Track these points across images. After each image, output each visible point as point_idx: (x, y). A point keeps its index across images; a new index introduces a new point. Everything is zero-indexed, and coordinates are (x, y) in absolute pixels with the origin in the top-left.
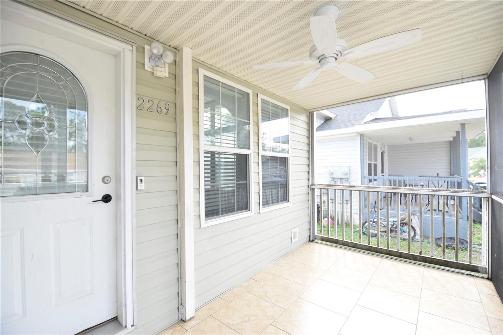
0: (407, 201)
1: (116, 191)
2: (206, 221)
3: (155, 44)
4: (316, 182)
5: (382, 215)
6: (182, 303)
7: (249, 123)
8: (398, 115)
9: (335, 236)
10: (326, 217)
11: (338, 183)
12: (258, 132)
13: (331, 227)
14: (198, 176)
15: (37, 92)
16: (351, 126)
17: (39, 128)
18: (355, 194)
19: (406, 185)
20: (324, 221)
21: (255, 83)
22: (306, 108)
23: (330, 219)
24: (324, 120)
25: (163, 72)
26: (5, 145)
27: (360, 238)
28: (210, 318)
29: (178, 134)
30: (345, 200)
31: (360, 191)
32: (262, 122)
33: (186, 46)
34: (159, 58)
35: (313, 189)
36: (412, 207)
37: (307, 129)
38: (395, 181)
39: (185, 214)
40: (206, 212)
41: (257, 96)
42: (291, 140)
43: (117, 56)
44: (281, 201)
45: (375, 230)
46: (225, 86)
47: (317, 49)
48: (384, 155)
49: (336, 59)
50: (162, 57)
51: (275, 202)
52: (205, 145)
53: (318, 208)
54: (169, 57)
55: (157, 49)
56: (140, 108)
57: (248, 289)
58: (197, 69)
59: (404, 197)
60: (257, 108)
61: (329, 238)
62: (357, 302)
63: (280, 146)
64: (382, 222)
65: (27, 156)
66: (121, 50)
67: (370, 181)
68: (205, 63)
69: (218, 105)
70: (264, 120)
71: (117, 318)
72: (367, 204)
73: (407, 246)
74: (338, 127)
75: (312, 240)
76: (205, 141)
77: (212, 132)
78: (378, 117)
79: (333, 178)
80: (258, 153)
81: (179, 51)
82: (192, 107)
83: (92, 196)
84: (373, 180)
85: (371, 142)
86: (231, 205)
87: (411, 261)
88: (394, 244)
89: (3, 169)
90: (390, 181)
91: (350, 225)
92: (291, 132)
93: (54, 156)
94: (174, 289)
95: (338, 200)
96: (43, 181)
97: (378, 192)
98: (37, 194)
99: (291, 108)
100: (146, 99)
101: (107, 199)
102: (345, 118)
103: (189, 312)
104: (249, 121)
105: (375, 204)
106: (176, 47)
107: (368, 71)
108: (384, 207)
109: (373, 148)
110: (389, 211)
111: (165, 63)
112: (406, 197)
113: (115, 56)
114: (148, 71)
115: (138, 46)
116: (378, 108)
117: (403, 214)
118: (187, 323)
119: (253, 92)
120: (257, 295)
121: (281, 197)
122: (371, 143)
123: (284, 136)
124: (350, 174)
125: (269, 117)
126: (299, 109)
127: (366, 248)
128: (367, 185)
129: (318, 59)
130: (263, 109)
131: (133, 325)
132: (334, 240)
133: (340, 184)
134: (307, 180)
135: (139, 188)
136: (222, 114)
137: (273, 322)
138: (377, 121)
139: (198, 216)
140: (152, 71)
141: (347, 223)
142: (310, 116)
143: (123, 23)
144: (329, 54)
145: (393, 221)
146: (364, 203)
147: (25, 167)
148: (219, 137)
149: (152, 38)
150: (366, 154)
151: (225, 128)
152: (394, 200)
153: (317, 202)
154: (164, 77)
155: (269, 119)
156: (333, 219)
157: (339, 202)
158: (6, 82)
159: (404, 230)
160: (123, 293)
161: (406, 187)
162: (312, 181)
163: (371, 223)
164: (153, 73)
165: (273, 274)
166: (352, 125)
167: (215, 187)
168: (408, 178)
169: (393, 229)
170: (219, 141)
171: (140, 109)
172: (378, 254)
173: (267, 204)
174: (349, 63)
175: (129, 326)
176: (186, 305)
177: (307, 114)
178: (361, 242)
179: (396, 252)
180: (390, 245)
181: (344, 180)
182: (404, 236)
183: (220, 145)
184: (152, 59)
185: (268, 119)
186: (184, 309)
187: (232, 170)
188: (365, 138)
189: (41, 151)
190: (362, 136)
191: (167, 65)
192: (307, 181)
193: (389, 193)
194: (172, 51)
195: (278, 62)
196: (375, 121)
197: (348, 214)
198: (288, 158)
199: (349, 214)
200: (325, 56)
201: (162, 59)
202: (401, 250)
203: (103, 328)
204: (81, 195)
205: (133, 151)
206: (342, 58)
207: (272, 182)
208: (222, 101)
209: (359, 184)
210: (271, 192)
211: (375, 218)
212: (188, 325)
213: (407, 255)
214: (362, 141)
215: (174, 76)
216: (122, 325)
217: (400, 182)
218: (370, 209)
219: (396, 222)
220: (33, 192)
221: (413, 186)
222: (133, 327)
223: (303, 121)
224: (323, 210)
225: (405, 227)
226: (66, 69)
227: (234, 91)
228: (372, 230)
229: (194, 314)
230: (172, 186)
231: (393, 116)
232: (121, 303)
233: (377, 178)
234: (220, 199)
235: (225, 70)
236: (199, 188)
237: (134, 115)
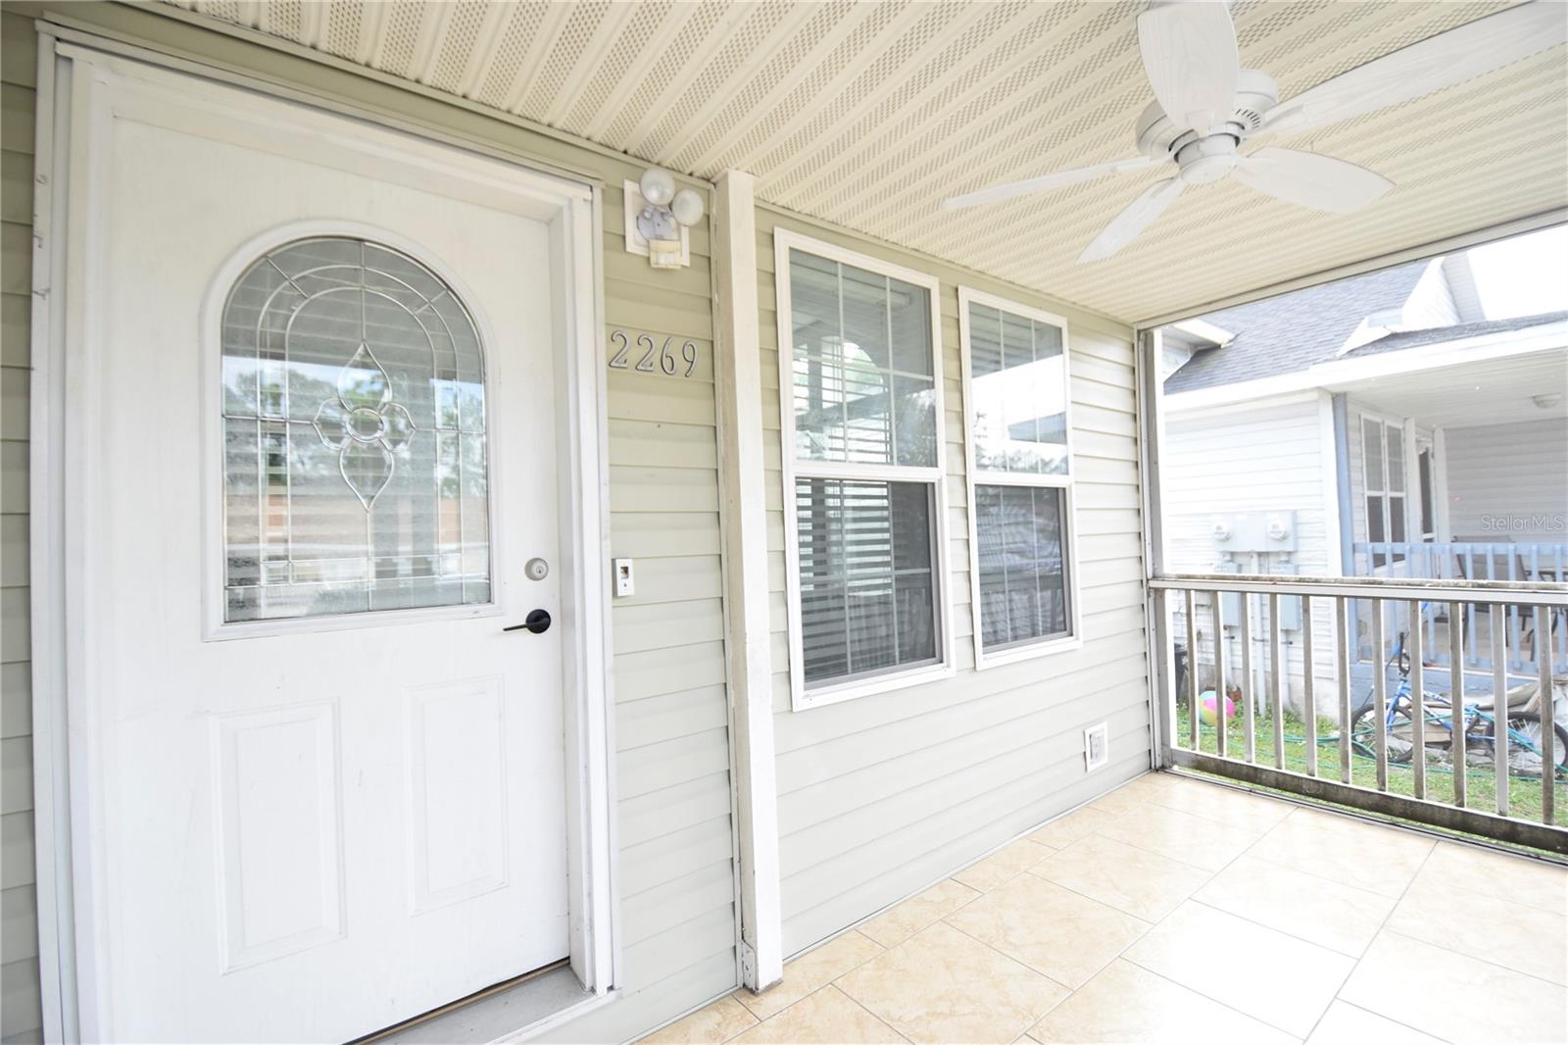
0: (1532, 631)
1: (561, 601)
2: (808, 692)
3: (653, 175)
4: (1169, 568)
5: (1429, 685)
6: (744, 935)
7: (933, 382)
8: (1483, 317)
9: (1247, 757)
10: (1209, 689)
11: (1252, 570)
12: (959, 409)
13: (1229, 725)
14: (781, 555)
15: (363, 340)
16: (1296, 369)
17: (370, 435)
18: (1323, 610)
19: (1525, 574)
20: (1204, 703)
21: (948, 256)
22: (1122, 318)
23: (1225, 697)
24: (1190, 356)
25: (676, 253)
26: (293, 485)
27: (1345, 764)
28: (830, 989)
29: (719, 432)
30: (1282, 630)
31: (1340, 598)
32: (974, 377)
33: (737, 169)
34: (662, 214)
35: (1159, 593)
36: (1556, 654)
37: (1131, 387)
38: (1480, 561)
39: (746, 669)
40: (806, 662)
41: (954, 296)
42: (1074, 429)
43: (552, 221)
44: (1045, 632)
45: (1403, 739)
46: (854, 273)
47: (1166, 116)
48: (1432, 463)
49: (1237, 139)
50: (671, 209)
51: (1025, 637)
52: (798, 458)
53: (1179, 656)
54: (692, 208)
55: (657, 188)
56: (616, 362)
57: (946, 914)
58: (770, 231)
59: (1521, 619)
60: (955, 331)
61: (1225, 762)
62: (1339, 992)
63: (1030, 452)
64: (1432, 711)
65: (343, 509)
66: (564, 203)
67: (1379, 560)
68: (793, 210)
69: (833, 335)
70: (978, 370)
71: (569, 963)
72: (1372, 644)
73: (1541, 802)
74: (1244, 373)
75: (1160, 765)
76: (798, 446)
77: (816, 419)
78: (1399, 329)
79: (1232, 554)
80: (965, 477)
81: (719, 185)
82: (758, 346)
83: (503, 614)
84: (1389, 558)
85: (1377, 419)
86: (877, 644)
87: (1557, 855)
88: (1481, 792)
89: (290, 546)
90: (1460, 559)
91: (1303, 719)
92: (1073, 402)
93: (405, 509)
94: (723, 894)
95: (1256, 627)
96: (380, 574)
97: (1414, 601)
98: (369, 611)
99: (1069, 324)
100: (632, 337)
101: (538, 622)
102: (1270, 342)
103: (767, 969)
104: (933, 375)
105: (1402, 643)
106: (710, 176)
107: (1359, 166)
108: (1437, 656)
109: (1384, 442)
110: (1463, 671)
111: (679, 225)
112: (1528, 619)
113: (549, 223)
114: (635, 255)
115: (607, 185)
116: (1400, 298)
117: (1519, 682)
118: (762, 997)
119: (941, 284)
120: (975, 936)
121: (1043, 616)
122: (1377, 425)
123: (1048, 417)
124: (1297, 538)
125: (996, 358)
126: (1099, 325)
127: (1370, 802)
128: (1367, 574)
129: (1170, 150)
130: (977, 334)
131: (611, 988)
132: (1245, 770)
133: (1260, 573)
134: (1137, 560)
135: (621, 592)
136: (846, 361)
137: (1032, 1027)
138: (1397, 343)
139: (785, 676)
140: (647, 255)
141: (1290, 709)
142: (1141, 344)
143: (565, 127)
144: (1209, 129)
145: (1477, 707)
146: (1358, 640)
147: (341, 539)
148: (839, 432)
149: (643, 159)
150: (1360, 463)
151: (856, 402)
152: (1477, 630)
153: (1175, 638)
154: (679, 267)
155: (996, 365)
156: (1236, 696)
157: (1259, 637)
158: (292, 319)
159: (1525, 742)
160: (585, 893)
161: (1526, 580)
162: (1153, 565)
163: (1386, 713)
164: (648, 259)
165: (1026, 871)
166: (1301, 364)
167: (829, 588)
168: (1534, 548)
169: (1476, 736)
170: (839, 444)
171: (617, 365)
172: (1419, 824)
173: (997, 642)
174: (1282, 147)
175: (601, 988)
176: (756, 942)
177: (1129, 339)
178: (1351, 780)
179: (1492, 819)
180: (1466, 795)
181: (1272, 559)
182: (1523, 763)
183: (843, 458)
184: (645, 218)
185: (993, 366)
186: (752, 954)
187: (881, 535)
188: (1350, 407)
189: (377, 496)
190: (1339, 400)
191: (685, 232)
192: (1137, 566)
193: (1460, 605)
194: (698, 187)
195: (1024, 178)
196: (1390, 343)
197: (1292, 678)
198: (1064, 489)
199: (1302, 682)
200: (1197, 135)
201: (672, 216)
202: (1511, 813)
203: (533, 987)
204: (476, 612)
205: (603, 487)
206: (1260, 134)
207: (1013, 571)
208: (845, 322)
209: (1334, 571)
210: (1011, 601)
211: (1401, 695)
212: (765, 1005)
213: (1540, 835)
214: (1341, 420)
215: (705, 262)
216: (582, 985)
217: (1501, 562)
218: (1384, 664)
219: (1491, 709)
220: (360, 605)
221: (1559, 576)
222: (612, 992)
223: (1114, 362)
224: (1199, 664)
225: (1527, 728)
226: (428, 272)
227: (880, 288)
228: (1390, 737)
229: (781, 973)
230: (706, 585)
231: (1462, 321)
232: (580, 919)
233: (1408, 547)
234: (848, 625)
235: (851, 226)
236: (784, 589)
237: (603, 386)
